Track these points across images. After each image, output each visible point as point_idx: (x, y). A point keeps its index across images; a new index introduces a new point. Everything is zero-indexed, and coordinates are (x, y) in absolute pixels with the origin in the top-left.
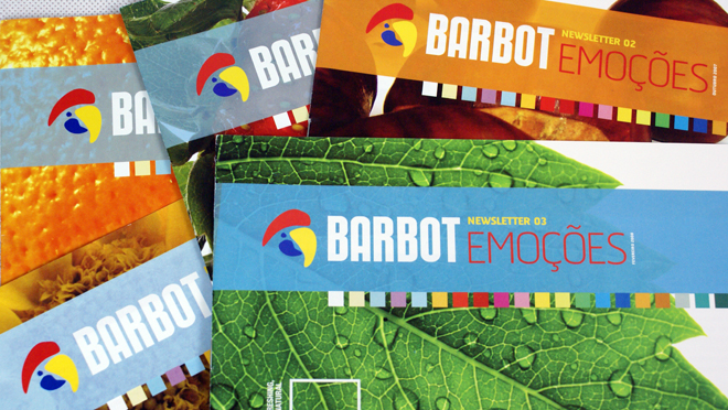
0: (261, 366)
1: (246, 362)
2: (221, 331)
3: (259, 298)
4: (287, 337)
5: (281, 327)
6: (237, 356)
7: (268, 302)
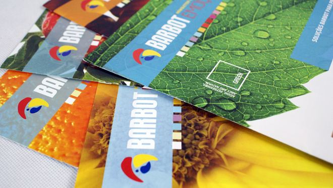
1: (189, 88)
2: (169, 91)
3: (163, 74)
4: (187, 72)
5: (181, 72)
6: (184, 90)
7: (167, 72)
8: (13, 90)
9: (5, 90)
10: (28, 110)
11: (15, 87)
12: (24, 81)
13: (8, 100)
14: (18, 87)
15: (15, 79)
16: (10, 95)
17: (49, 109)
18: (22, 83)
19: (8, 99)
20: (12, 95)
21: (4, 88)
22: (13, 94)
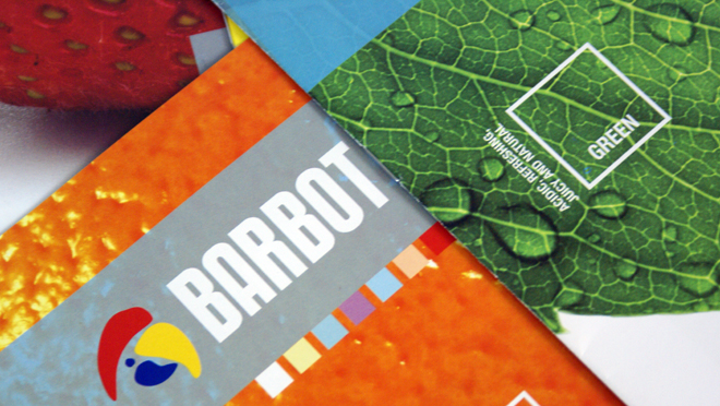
0: (456, 125)
1: (434, 136)
2: (366, 128)
3: (373, 53)
4: (452, 68)
5: (434, 64)
6: (416, 139)
7: (389, 49)
8: (102, 255)
9: (72, 244)
10: (130, 363)
11: (110, 244)
12: (145, 230)
13: (76, 296)
14: (123, 246)
15: (115, 204)
16: (86, 275)
17: (199, 388)
18: (138, 235)
19: (76, 286)
20: (92, 276)
21: (72, 233)
22: (96, 271)
